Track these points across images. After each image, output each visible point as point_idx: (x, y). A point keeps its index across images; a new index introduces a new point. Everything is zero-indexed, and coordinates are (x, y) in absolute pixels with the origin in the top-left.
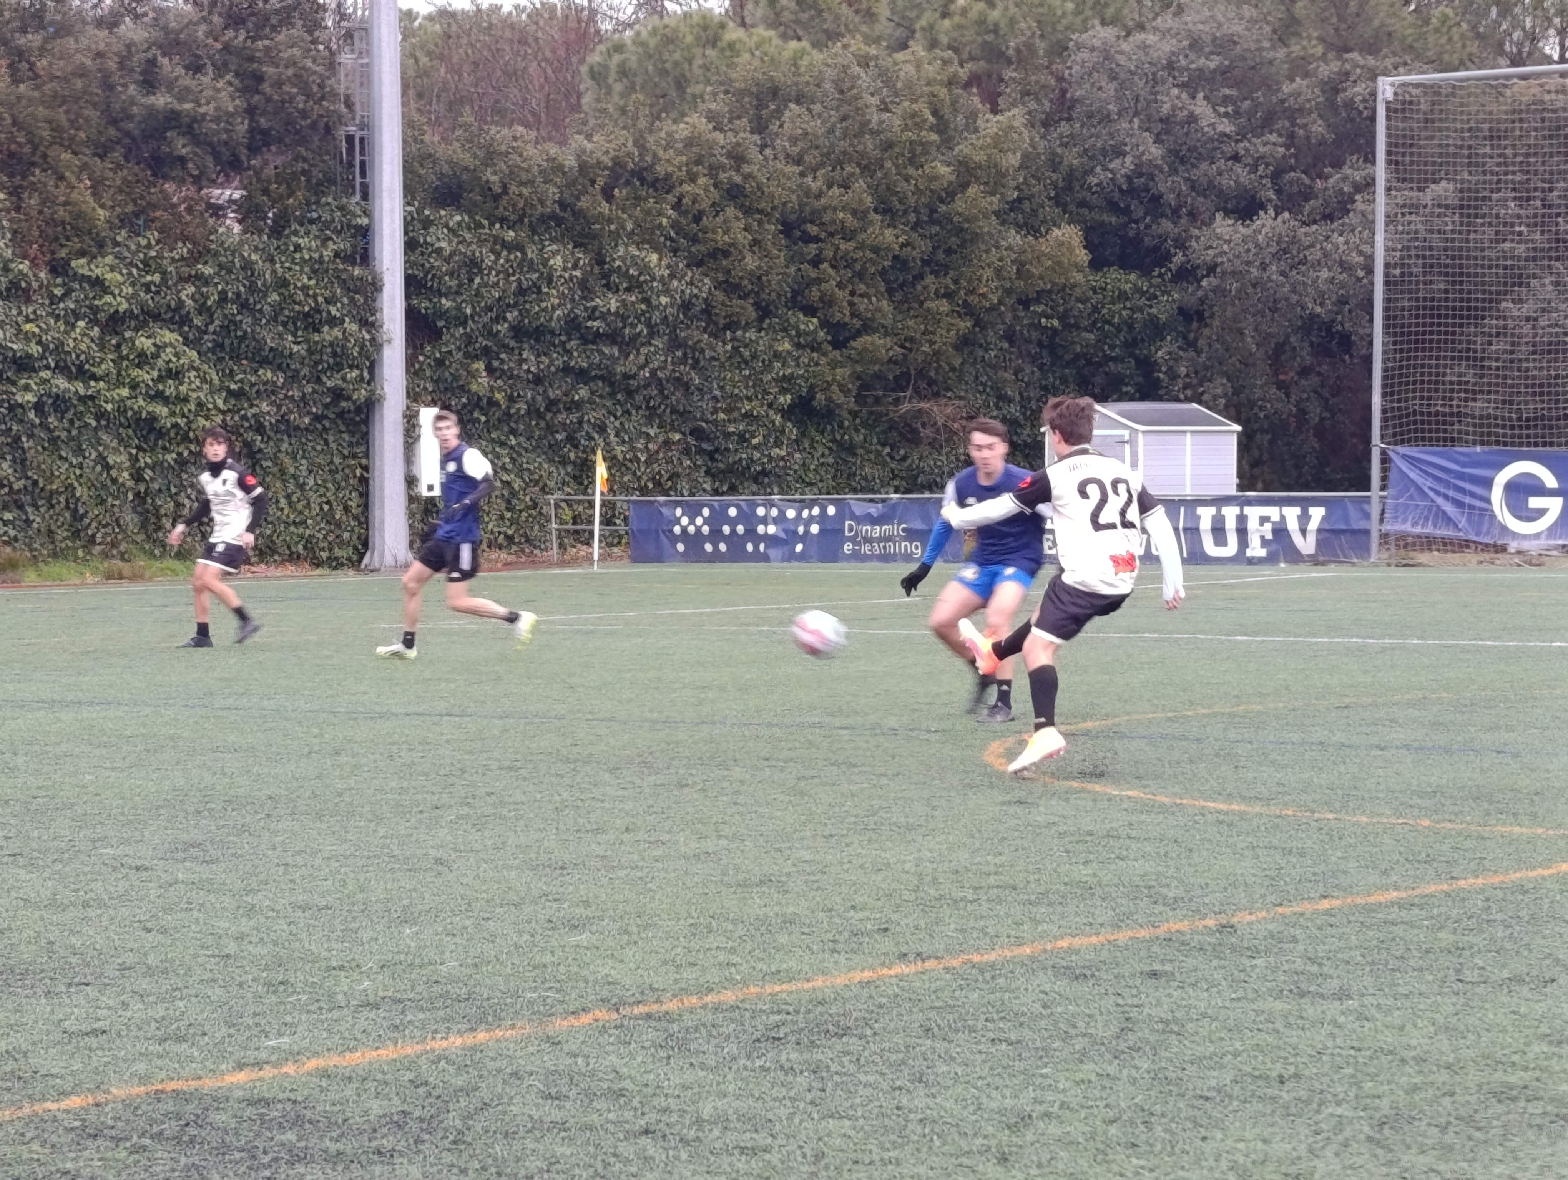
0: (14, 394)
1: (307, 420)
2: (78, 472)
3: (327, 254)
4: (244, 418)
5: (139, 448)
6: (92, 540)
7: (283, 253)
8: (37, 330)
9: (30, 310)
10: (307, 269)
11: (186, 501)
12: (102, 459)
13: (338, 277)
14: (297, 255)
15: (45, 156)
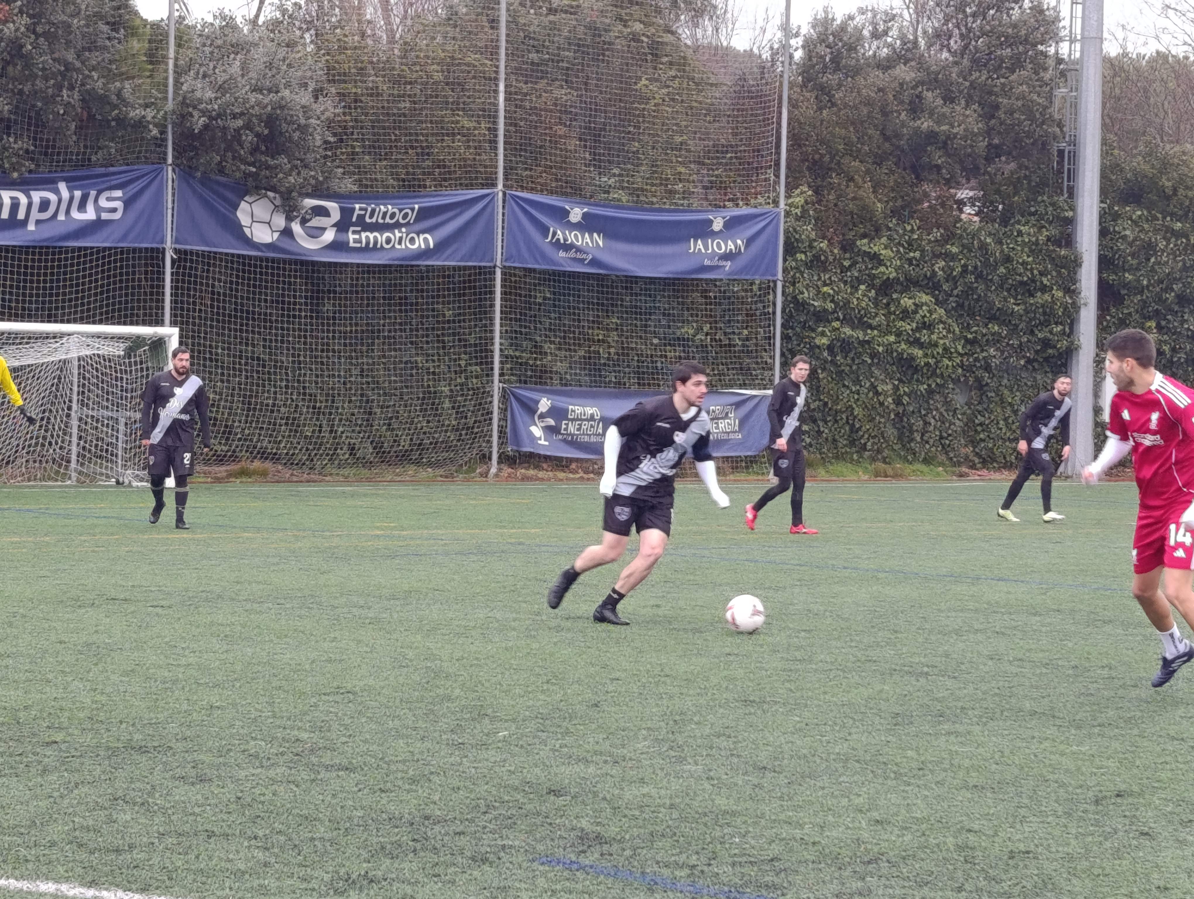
0: (814, 338)
1: (1022, 362)
2: (856, 397)
3: (1042, 238)
4: (977, 360)
5: (900, 380)
6: (864, 448)
7: (1009, 237)
8: (831, 292)
9: (827, 276)
10: (1026, 249)
11: (932, 421)
12: (873, 387)
13: (1049, 256)
14: (1019, 239)
15: (839, 163)
